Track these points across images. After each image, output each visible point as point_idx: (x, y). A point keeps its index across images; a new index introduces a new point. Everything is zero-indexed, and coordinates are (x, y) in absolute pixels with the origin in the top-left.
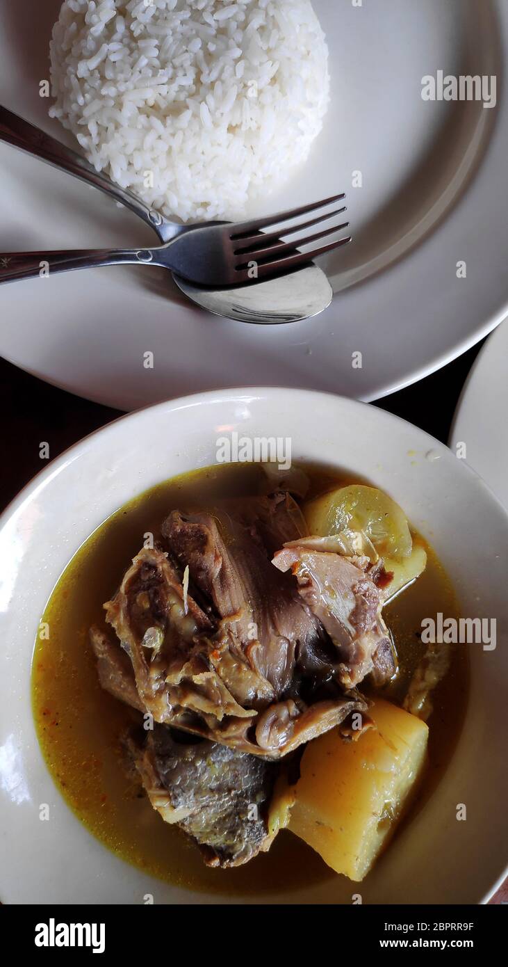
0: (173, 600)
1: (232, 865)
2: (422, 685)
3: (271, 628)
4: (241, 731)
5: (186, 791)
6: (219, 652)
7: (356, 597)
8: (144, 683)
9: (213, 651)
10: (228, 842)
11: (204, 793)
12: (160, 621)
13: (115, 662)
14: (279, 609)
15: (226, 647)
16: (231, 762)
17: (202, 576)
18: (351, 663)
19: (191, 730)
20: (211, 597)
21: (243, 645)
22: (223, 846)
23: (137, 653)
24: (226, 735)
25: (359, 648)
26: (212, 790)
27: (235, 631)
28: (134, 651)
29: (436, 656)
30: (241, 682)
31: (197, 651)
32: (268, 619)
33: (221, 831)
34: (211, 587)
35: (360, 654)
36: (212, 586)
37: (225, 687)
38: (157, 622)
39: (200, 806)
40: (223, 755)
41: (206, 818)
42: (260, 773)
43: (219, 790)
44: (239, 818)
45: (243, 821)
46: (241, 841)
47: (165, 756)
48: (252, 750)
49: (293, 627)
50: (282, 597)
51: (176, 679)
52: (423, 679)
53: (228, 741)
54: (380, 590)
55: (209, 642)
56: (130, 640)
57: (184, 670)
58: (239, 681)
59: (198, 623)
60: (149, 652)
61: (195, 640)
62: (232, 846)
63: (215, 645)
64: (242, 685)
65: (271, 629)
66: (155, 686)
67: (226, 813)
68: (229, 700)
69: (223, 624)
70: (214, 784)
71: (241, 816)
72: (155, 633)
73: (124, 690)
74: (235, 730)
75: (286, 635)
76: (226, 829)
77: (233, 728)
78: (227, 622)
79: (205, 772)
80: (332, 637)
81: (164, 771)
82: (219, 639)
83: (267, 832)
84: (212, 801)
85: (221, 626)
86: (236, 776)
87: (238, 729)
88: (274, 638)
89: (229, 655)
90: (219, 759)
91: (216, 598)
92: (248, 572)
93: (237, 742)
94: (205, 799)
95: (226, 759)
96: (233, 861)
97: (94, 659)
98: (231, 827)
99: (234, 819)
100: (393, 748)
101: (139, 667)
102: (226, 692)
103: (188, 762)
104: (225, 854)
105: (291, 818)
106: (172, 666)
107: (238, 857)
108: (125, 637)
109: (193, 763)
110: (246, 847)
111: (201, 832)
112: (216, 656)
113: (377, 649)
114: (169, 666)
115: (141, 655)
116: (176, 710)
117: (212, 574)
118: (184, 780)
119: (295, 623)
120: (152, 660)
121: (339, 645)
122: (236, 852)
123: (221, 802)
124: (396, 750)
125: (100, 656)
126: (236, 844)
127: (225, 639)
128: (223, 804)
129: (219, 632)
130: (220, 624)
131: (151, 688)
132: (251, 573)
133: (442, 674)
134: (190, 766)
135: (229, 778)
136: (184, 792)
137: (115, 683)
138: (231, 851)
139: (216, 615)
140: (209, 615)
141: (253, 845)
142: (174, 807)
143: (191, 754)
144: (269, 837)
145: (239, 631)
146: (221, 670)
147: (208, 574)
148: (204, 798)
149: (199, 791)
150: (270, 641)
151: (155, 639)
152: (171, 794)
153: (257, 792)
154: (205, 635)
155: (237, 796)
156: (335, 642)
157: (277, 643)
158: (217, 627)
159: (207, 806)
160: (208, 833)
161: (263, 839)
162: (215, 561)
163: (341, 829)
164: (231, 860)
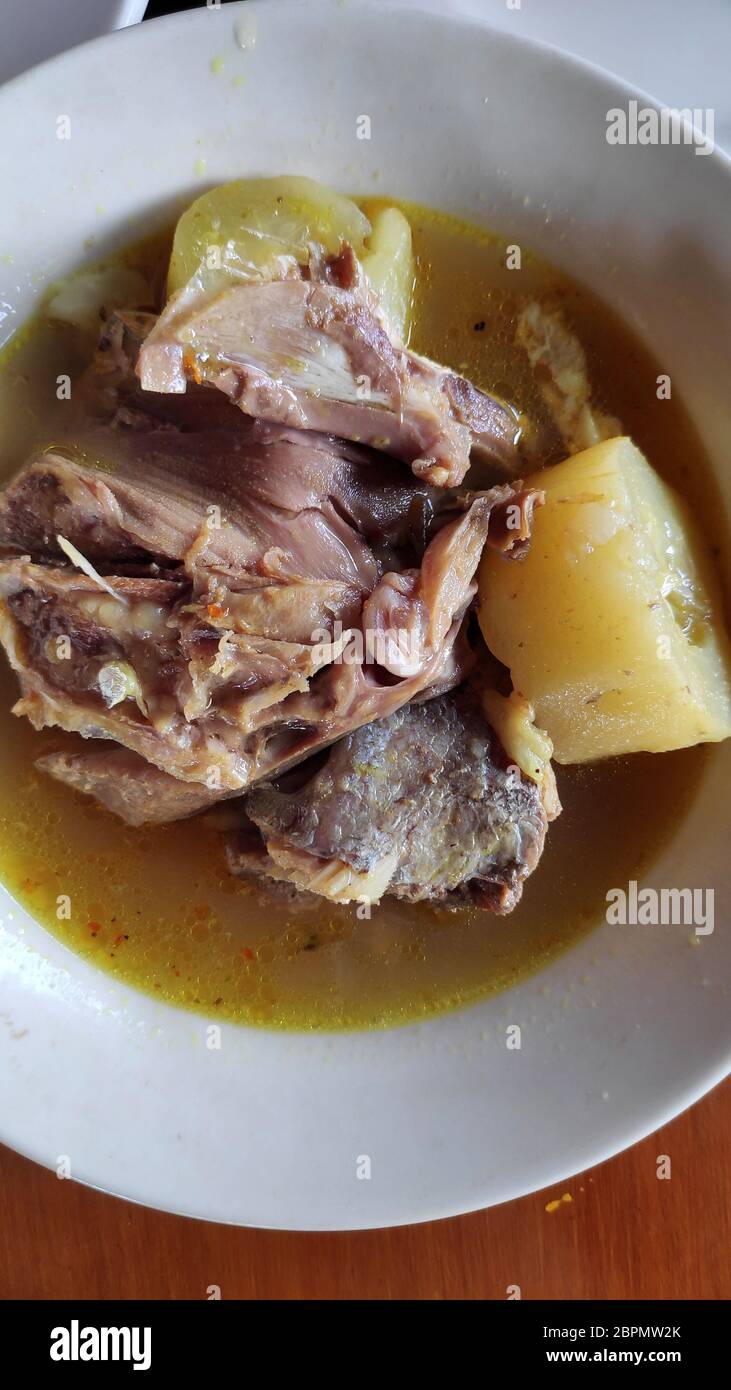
0: (90, 606)
1: (527, 871)
2: (570, 405)
3: (274, 516)
4: (356, 681)
5: (362, 835)
6: (218, 605)
7: (330, 336)
8: (164, 753)
9: (206, 612)
10: (491, 848)
11: (391, 816)
12: (104, 653)
13: (106, 771)
14: (258, 477)
15: (223, 590)
16: (392, 744)
17: (100, 535)
18: (427, 449)
19: (296, 754)
20: (139, 549)
21: (248, 569)
22: (489, 861)
23: (117, 726)
24: (342, 708)
25: (417, 417)
26: (400, 801)
27: (217, 560)
28: (110, 727)
29: (547, 347)
30: (289, 615)
31: (188, 637)
32: (259, 508)
33: (466, 843)
34: (125, 535)
35: (427, 425)
36: (127, 533)
37: (270, 641)
38: (101, 658)
39: (403, 837)
40: (373, 743)
41: (428, 842)
42: (450, 719)
43: (410, 791)
44: (475, 801)
45: (482, 800)
46: (506, 829)
47: (295, 824)
48: (403, 695)
49: (305, 484)
50: (247, 459)
51: (197, 702)
52: (562, 395)
53: (356, 715)
54: (356, 290)
55: (191, 608)
56: (91, 718)
57: (195, 678)
58: (284, 615)
59: (155, 599)
60: (129, 707)
61: (171, 625)
62: (502, 848)
63: (204, 602)
64: (293, 616)
65: (276, 518)
66: (183, 742)
67: (450, 811)
68: (295, 653)
69: (191, 566)
70: (397, 791)
71: (475, 796)
72: (109, 672)
73: (157, 795)
74: (347, 689)
75: (302, 506)
76: (468, 832)
77: (340, 687)
78: (194, 560)
79: (367, 787)
80: (364, 441)
81: (306, 840)
82: (205, 591)
83: (534, 783)
84: (413, 814)
85: (191, 573)
86: (418, 752)
87: (349, 681)
88: (292, 525)
89: (236, 595)
90: (372, 753)
91: (147, 543)
92: (175, 479)
93: (369, 704)
94: (400, 823)
95: (382, 745)
96: (522, 865)
97: (87, 801)
98: (474, 824)
99: (467, 808)
100: (596, 498)
101: (137, 739)
102: (278, 645)
103: (330, 798)
104: (504, 866)
105: (549, 735)
106: (178, 693)
107: (524, 854)
108: (81, 722)
109: (339, 792)
110: (522, 829)
111: (440, 872)
112: (218, 613)
113: (451, 401)
114: (175, 698)
115: (126, 722)
116: (250, 749)
117: (113, 518)
118: (346, 825)
119: (299, 476)
120: (145, 712)
121: (387, 442)
122: (514, 850)
123: (428, 804)
124: (601, 497)
125: (87, 787)
126: (502, 842)
127: (213, 582)
128: (433, 805)
129: (196, 581)
130: (188, 571)
131: (180, 750)
132: (181, 475)
133: (580, 361)
134: (338, 799)
135: (409, 763)
136: (360, 839)
137: (140, 801)
138: (507, 856)
139: (172, 565)
140: (162, 575)
141: (529, 818)
142: (365, 871)
143: (325, 782)
144: (544, 789)
145: (224, 555)
146: (244, 624)
147: (105, 524)
148: (399, 820)
149: (380, 821)
150: (290, 534)
151: (120, 683)
152: (344, 860)
153: (469, 747)
154: (181, 605)
155: (445, 776)
156: (376, 444)
157: (303, 527)
158: (187, 579)
159: (413, 827)
160: (451, 863)
161: (537, 797)
162: (95, 495)
163: (627, 673)
164: (519, 867)
